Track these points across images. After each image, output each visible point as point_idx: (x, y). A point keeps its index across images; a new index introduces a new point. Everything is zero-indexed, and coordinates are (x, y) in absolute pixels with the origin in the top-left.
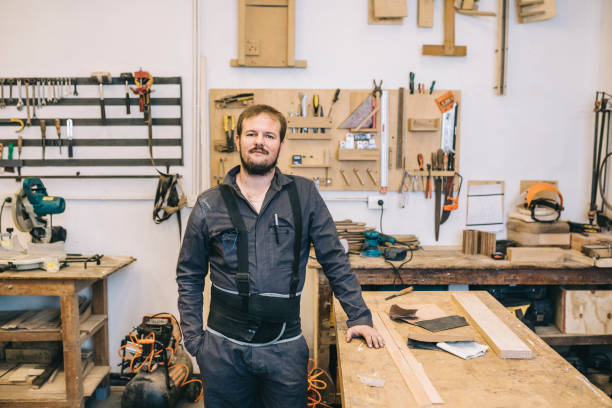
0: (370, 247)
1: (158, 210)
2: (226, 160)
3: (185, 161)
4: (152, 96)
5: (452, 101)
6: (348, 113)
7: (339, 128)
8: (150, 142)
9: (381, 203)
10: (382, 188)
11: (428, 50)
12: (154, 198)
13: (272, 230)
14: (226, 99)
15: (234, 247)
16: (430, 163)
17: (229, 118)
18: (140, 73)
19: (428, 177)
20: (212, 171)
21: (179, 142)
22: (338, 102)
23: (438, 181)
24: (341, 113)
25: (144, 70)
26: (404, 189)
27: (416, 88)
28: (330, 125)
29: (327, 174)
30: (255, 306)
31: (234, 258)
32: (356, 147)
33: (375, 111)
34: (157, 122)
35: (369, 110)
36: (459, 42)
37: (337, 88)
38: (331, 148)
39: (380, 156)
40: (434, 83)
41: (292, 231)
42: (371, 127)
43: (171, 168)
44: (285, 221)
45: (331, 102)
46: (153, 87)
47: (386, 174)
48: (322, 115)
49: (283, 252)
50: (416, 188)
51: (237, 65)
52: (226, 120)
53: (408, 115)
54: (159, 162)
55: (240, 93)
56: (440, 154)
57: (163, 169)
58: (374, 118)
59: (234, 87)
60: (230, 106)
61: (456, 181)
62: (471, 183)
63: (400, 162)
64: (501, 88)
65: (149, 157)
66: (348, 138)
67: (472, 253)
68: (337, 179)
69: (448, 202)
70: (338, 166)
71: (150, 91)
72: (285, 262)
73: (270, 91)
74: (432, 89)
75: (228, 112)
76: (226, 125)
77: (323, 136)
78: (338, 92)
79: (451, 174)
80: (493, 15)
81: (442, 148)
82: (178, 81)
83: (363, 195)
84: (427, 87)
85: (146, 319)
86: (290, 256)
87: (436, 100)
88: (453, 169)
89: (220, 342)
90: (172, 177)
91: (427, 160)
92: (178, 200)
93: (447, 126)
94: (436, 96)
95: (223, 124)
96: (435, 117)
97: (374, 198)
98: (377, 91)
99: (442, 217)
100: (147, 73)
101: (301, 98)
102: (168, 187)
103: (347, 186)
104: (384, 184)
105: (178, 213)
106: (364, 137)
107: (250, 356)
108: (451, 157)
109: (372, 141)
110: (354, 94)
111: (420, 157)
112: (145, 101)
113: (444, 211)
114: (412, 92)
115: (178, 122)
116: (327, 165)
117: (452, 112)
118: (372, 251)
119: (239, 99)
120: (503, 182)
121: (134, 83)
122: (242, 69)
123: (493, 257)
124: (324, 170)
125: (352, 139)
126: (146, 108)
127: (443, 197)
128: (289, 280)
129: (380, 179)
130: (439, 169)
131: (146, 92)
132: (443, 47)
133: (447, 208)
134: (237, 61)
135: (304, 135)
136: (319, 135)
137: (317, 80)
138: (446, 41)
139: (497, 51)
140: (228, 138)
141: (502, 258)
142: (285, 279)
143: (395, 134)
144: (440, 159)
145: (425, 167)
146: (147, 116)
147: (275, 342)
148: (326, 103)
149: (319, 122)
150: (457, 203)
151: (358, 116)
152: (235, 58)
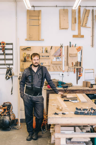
0: (59, 85)
1: (7, 76)
2: (24, 64)
3: (14, 64)
4: (6, 48)
5: (80, 49)
6: (54, 52)
7: (52, 56)
8: (5, 59)
9: (63, 75)
10: (63, 71)
11: (74, 36)
12: (6, 74)
13: (38, 76)
14: (24, 49)
15: (31, 78)
16: (75, 64)
17: (25, 53)
18: (2, 42)
19: (75, 68)
20: (20, 67)
21: (12, 59)
22: (52, 49)
23: (77, 69)
24: (53, 52)
25: (3, 41)
26: (69, 71)
27: (71, 46)
28: (50, 55)
29: (49, 67)
30: (34, 89)
31: (31, 80)
32: (56, 61)
33: (61, 51)
34: (7, 54)
35: (60, 51)
36: (82, 34)
37: (51, 46)
38: (50, 61)
39: (62, 63)
40: (76, 44)
41: (41, 76)
42: (60, 55)
43: (10, 66)
44: (40, 74)
45: (50, 49)
46: (6, 46)
47: (64, 67)
48: (48, 53)
49: (40, 80)
50: (71, 71)
51: (27, 40)
52: (24, 54)
53: (69, 52)
54: (7, 64)
55: (27, 47)
56: (78, 62)
57: (8, 66)
58: (61, 53)
59: (26, 46)
60: (25, 50)
61: (82, 69)
62: (85, 69)
63: (67, 64)
64: (92, 46)
65: (5, 63)
66: (54, 58)
67: (85, 87)
68: (52, 69)
69: (80, 74)
70: (52, 65)
71: (5, 47)
72: (40, 82)
73: (35, 46)
74: (75, 46)
75: (24, 52)
76: (24, 55)
77: (48, 58)
78: (52, 47)
79: (80, 67)
80: (90, 28)
81: (78, 61)
82: (12, 44)
83: (58, 73)
84: (74, 45)
85: (4, 103)
86: (41, 81)
87: (76, 49)
88: (81, 66)
89: (27, 96)
90: (10, 68)
91: (74, 64)
92: (12, 74)
93: (79, 55)
94: (76, 47)
95: (23, 55)
96: (76, 53)
97: (61, 73)
98: (62, 46)
99: (78, 78)
100: (4, 42)
101: (43, 48)
102: (9, 71)
103: (54, 70)
104: (63, 70)
105: (12, 77)
106: (58, 58)
107: (33, 98)
108: (80, 63)
109: (60, 59)
110: (56, 47)
111: (72, 63)
112: (4, 49)
113: (79, 77)
114: (70, 47)
115: (12, 54)
116: (49, 65)
117: (80, 51)
118: (60, 86)
119: (27, 49)
120: (94, 69)
121: (1, 45)
122: (28, 41)
123: (89, 87)
124: (48, 66)
125: (55, 58)
126: (4, 51)
127: (78, 73)
128: (40, 85)
129: (63, 69)
130: (77, 66)
131: (4, 47)
132: (78, 35)
133: (79, 76)
134: (27, 39)
135: (43, 58)
136: (47, 57)
137: (46, 44)
138: (79, 34)
139: (91, 36)
140: (24, 58)
141: (92, 88)
142: (39, 85)
143: (66, 57)
144: (78, 63)
145: (74, 66)
146: (4, 53)
147: (37, 96)
148: (49, 50)
149: (47, 54)
150: (82, 75)
151: (57, 53)
152: (26, 38)
